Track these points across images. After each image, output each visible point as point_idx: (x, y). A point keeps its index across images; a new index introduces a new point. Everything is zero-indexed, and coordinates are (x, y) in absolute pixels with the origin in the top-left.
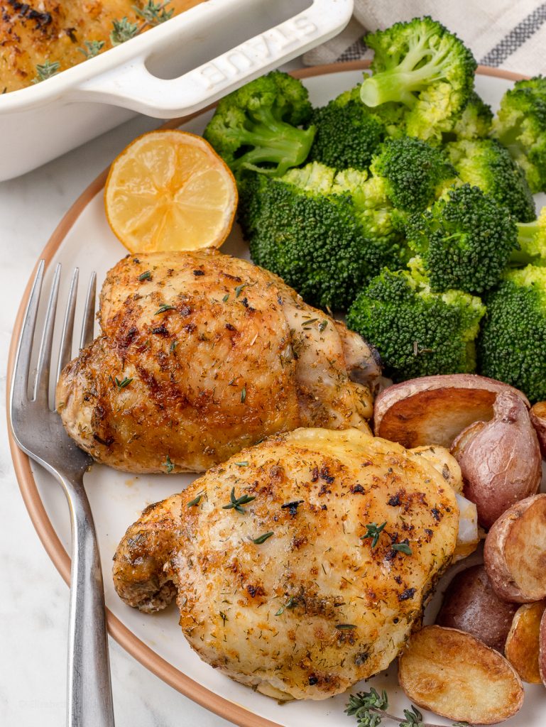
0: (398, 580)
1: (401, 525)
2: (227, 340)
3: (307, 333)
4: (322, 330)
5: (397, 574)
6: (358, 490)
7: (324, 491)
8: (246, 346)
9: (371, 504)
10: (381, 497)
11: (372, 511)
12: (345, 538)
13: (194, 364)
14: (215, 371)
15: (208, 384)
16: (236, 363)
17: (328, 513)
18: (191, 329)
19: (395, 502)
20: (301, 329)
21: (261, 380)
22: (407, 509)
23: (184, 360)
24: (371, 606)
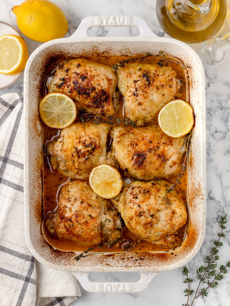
0: (152, 187)
1: (140, 194)
2: (85, 224)
3: (105, 223)
4: (109, 222)
5: (152, 188)
6: (139, 206)
7: (144, 212)
8: (90, 226)
9: (141, 202)
10: (137, 201)
11: (142, 201)
12: (151, 202)
13: (77, 229)
14: (82, 230)
15: (80, 233)
16: (87, 229)
17: (148, 208)
18: (77, 221)
19: (137, 198)
20: (104, 222)
21: (92, 233)
22: (136, 194)
23: (75, 227)
24: (160, 190)
